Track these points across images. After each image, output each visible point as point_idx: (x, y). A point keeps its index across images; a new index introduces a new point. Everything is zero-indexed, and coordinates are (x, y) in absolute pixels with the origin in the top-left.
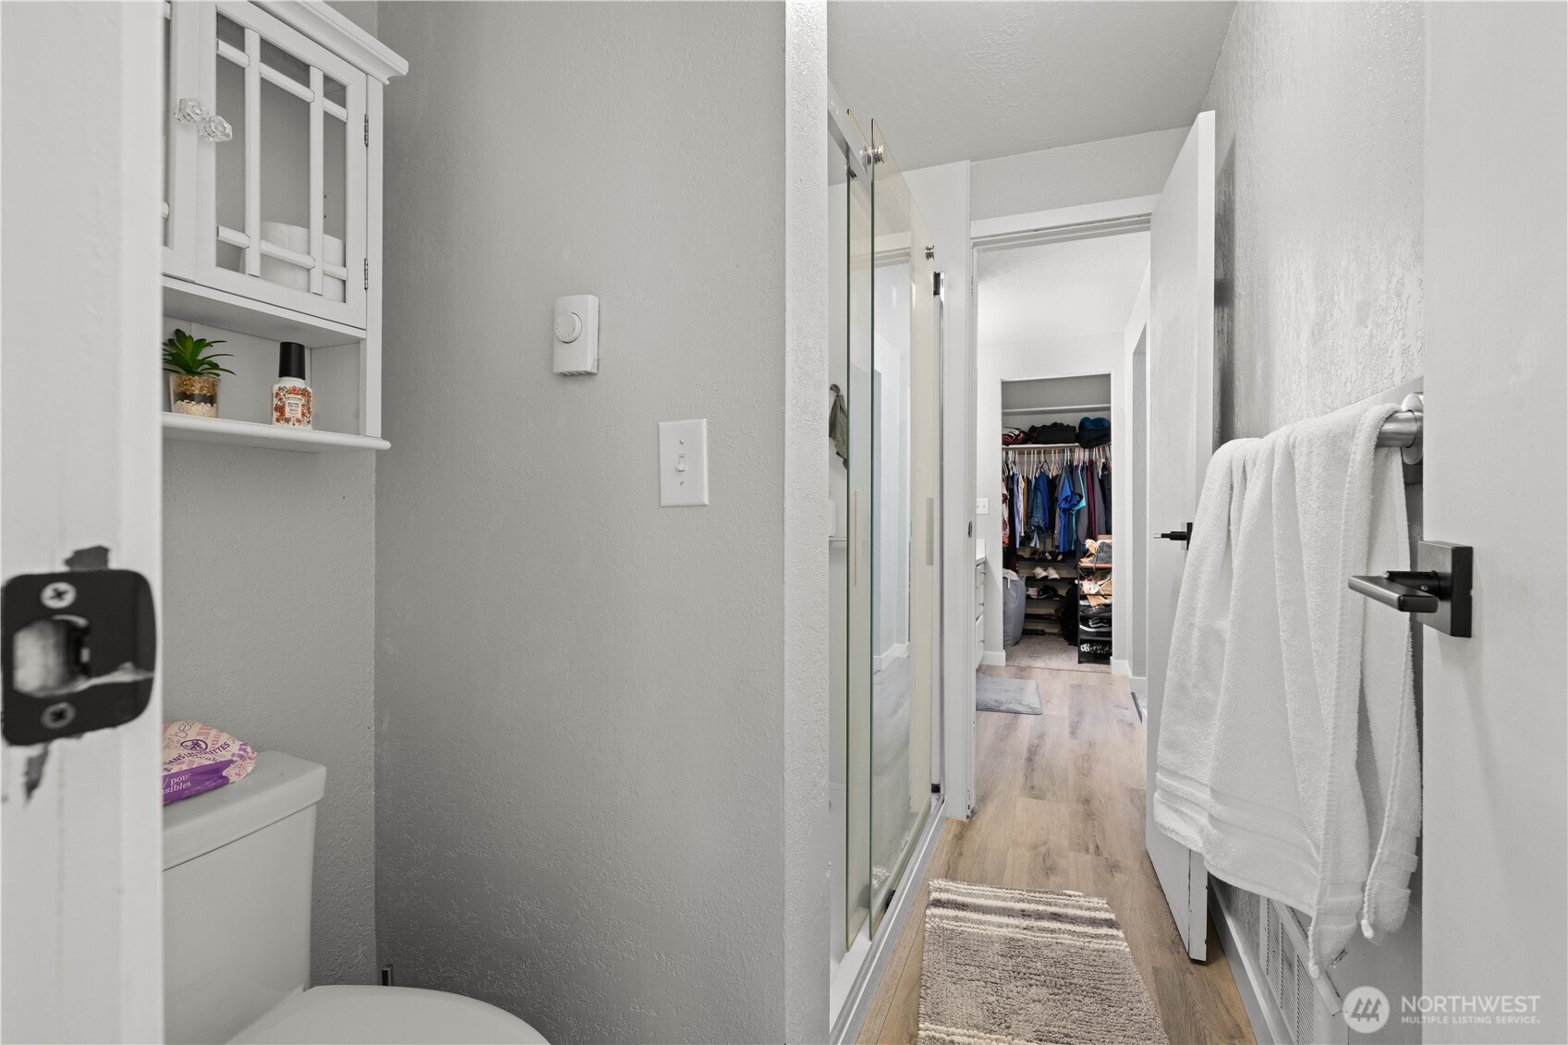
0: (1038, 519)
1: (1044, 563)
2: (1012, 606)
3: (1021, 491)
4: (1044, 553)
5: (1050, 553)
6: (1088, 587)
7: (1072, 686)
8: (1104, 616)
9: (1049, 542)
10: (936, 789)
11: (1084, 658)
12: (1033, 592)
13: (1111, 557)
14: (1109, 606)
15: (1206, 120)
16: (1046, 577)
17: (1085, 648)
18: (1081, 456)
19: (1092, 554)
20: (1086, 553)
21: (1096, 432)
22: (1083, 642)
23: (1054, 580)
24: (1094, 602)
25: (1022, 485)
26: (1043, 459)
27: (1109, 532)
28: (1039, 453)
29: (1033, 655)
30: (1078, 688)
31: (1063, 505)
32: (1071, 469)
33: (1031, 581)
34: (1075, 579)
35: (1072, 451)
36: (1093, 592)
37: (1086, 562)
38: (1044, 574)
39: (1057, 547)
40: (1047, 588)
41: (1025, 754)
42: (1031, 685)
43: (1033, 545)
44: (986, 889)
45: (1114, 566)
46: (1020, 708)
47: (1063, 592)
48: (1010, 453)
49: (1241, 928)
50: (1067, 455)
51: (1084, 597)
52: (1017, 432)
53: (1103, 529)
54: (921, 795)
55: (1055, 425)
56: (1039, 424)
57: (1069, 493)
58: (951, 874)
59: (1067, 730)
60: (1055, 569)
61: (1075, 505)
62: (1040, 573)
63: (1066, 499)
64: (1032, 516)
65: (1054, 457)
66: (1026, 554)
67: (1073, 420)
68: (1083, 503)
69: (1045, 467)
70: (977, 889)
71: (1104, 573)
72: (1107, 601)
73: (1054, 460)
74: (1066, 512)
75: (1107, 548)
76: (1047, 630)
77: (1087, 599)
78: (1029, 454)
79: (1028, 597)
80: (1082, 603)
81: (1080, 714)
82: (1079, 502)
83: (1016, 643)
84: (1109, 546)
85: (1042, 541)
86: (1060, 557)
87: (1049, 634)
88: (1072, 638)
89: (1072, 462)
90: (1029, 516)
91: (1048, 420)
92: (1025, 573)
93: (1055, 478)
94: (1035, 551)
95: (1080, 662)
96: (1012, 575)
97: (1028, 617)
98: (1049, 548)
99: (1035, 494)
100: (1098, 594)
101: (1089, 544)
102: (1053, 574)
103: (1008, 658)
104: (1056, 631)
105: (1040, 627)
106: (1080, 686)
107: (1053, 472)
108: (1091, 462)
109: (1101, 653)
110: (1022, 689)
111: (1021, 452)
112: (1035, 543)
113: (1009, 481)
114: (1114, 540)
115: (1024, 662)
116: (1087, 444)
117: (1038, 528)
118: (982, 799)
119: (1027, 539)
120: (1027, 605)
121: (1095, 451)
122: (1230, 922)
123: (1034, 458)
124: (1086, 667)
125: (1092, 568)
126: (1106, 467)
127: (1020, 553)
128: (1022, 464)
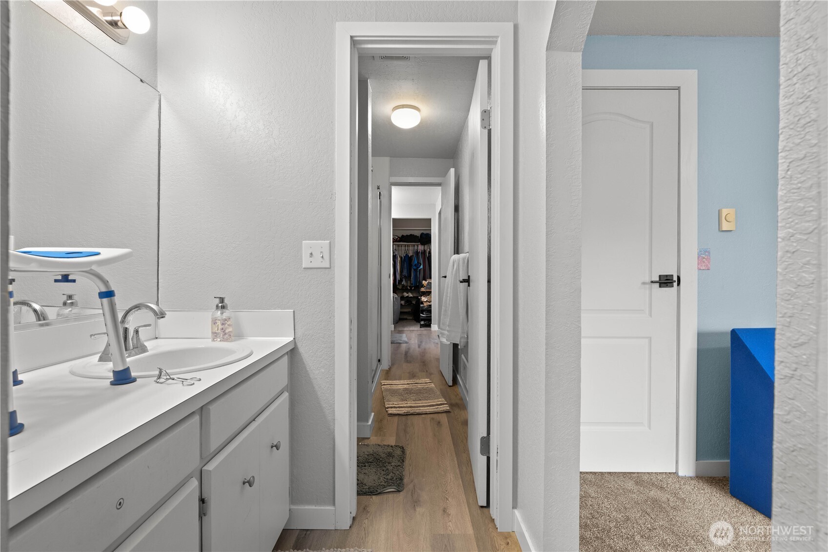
0: (405, 273)
1: (407, 291)
2: (396, 308)
3: (398, 262)
4: (407, 286)
5: (409, 286)
6: (424, 299)
7: (418, 335)
8: (429, 310)
9: (409, 282)
10: (379, 361)
11: (422, 326)
12: (403, 302)
13: (431, 287)
14: (430, 306)
15: (452, 170)
16: (408, 296)
17: (422, 323)
18: (421, 248)
19: (425, 286)
20: (423, 286)
21: (426, 239)
22: (422, 320)
23: (411, 297)
24: (425, 304)
25: (399, 259)
26: (406, 249)
27: (431, 278)
28: (405, 246)
29: (404, 326)
30: (420, 335)
31: (415, 268)
32: (417, 253)
33: (402, 298)
34: (418, 297)
35: (418, 246)
36: (425, 300)
37: (423, 289)
38: (407, 295)
39: (412, 284)
40: (408, 300)
41: (404, 353)
42: (404, 335)
43: (403, 283)
44: (397, 381)
45: (432, 290)
46: (401, 342)
47: (414, 302)
48: (394, 246)
49: (461, 378)
50: (416, 247)
51: (422, 303)
52: (397, 237)
53: (429, 277)
54: (375, 362)
55: (411, 235)
56: (405, 235)
57: (416, 263)
58: (386, 379)
59: (417, 346)
60: (411, 293)
61: (419, 267)
62: (406, 294)
63: (415, 265)
64: (402, 272)
65: (411, 248)
66: (400, 287)
67: (418, 234)
68: (422, 267)
69: (408, 252)
70: (394, 381)
71: (428, 293)
72: (430, 304)
73: (411, 249)
74: (416, 270)
75: (430, 284)
76: (408, 318)
77: (423, 304)
78: (401, 246)
79: (401, 304)
80: (421, 305)
81: (421, 342)
82: (420, 266)
83: (397, 323)
84: (431, 283)
85: (406, 282)
86: (413, 288)
87: (409, 319)
88: (417, 319)
89: (417, 251)
90: (401, 271)
91: (409, 233)
92: (400, 295)
93: (411, 256)
94: (403, 286)
95: (421, 327)
96: (396, 296)
97: (401, 313)
98: (409, 285)
99: (404, 263)
100: (427, 301)
101: (424, 282)
102: (411, 295)
103: (395, 328)
104: (411, 318)
105: (405, 317)
106: (420, 334)
107: (410, 254)
108: (425, 251)
109: (428, 323)
110: (401, 336)
111: (398, 246)
112: (404, 283)
113: (394, 257)
114: (432, 281)
115: (400, 329)
116: (423, 244)
117: (405, 276)
118: (393, 364)
119: (401, 281)
120: (401, 308)
121: (426, 246)
122: (458, 376)
123: (403, 248)
124: (423, 329)
125: (424, 291)
126: (430, 253)
127: (398, 287)
128: (399, 250)
